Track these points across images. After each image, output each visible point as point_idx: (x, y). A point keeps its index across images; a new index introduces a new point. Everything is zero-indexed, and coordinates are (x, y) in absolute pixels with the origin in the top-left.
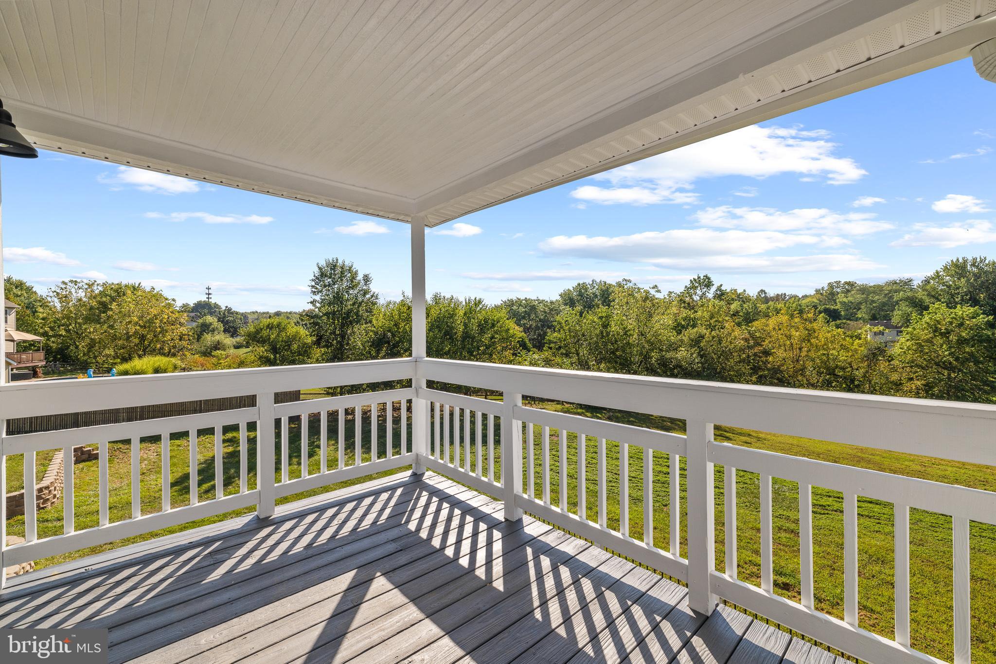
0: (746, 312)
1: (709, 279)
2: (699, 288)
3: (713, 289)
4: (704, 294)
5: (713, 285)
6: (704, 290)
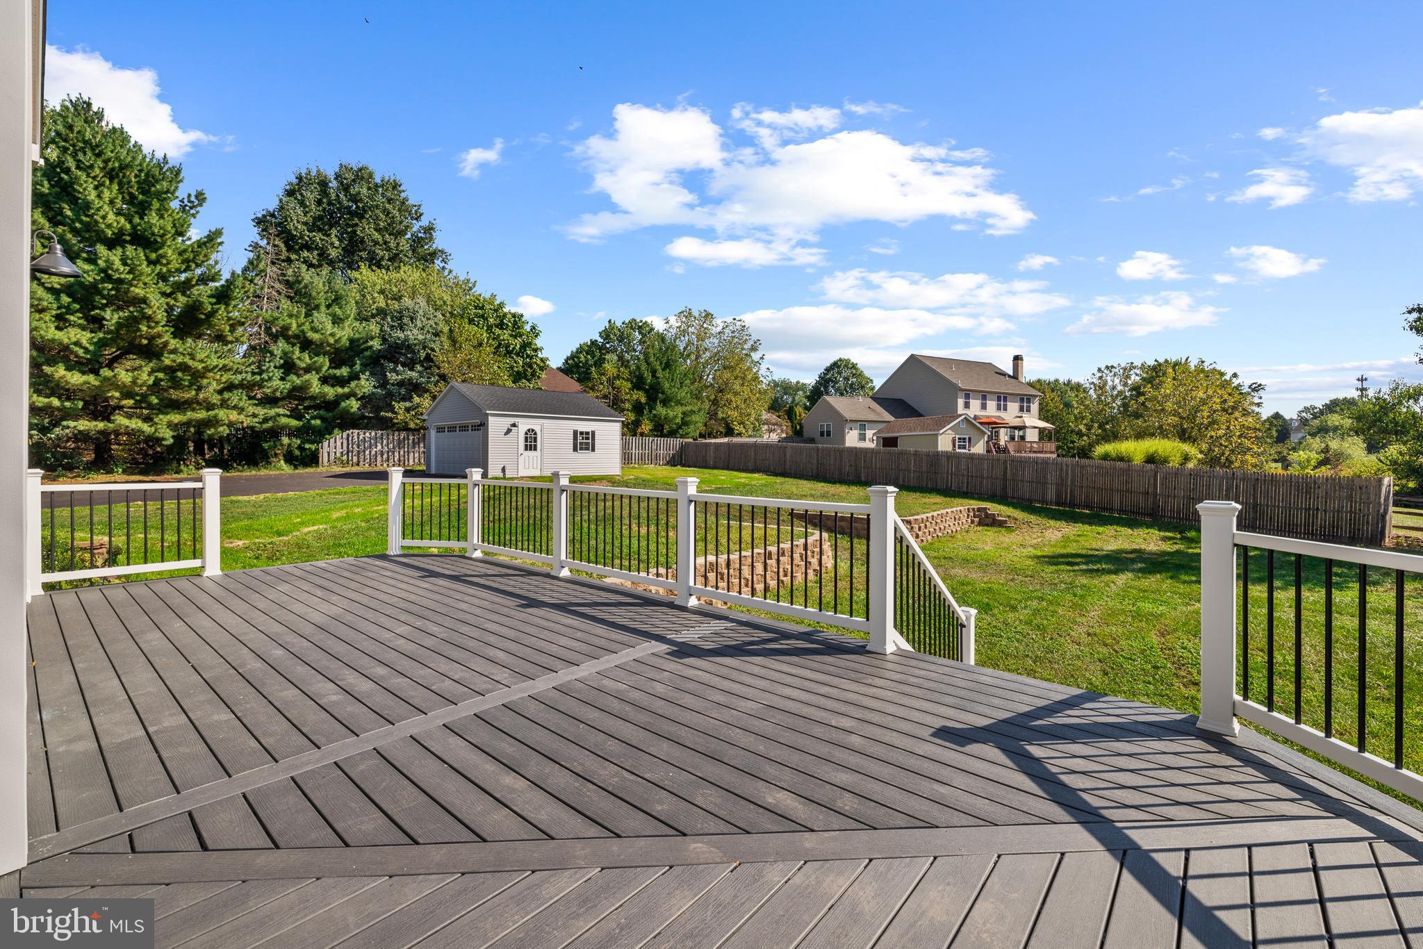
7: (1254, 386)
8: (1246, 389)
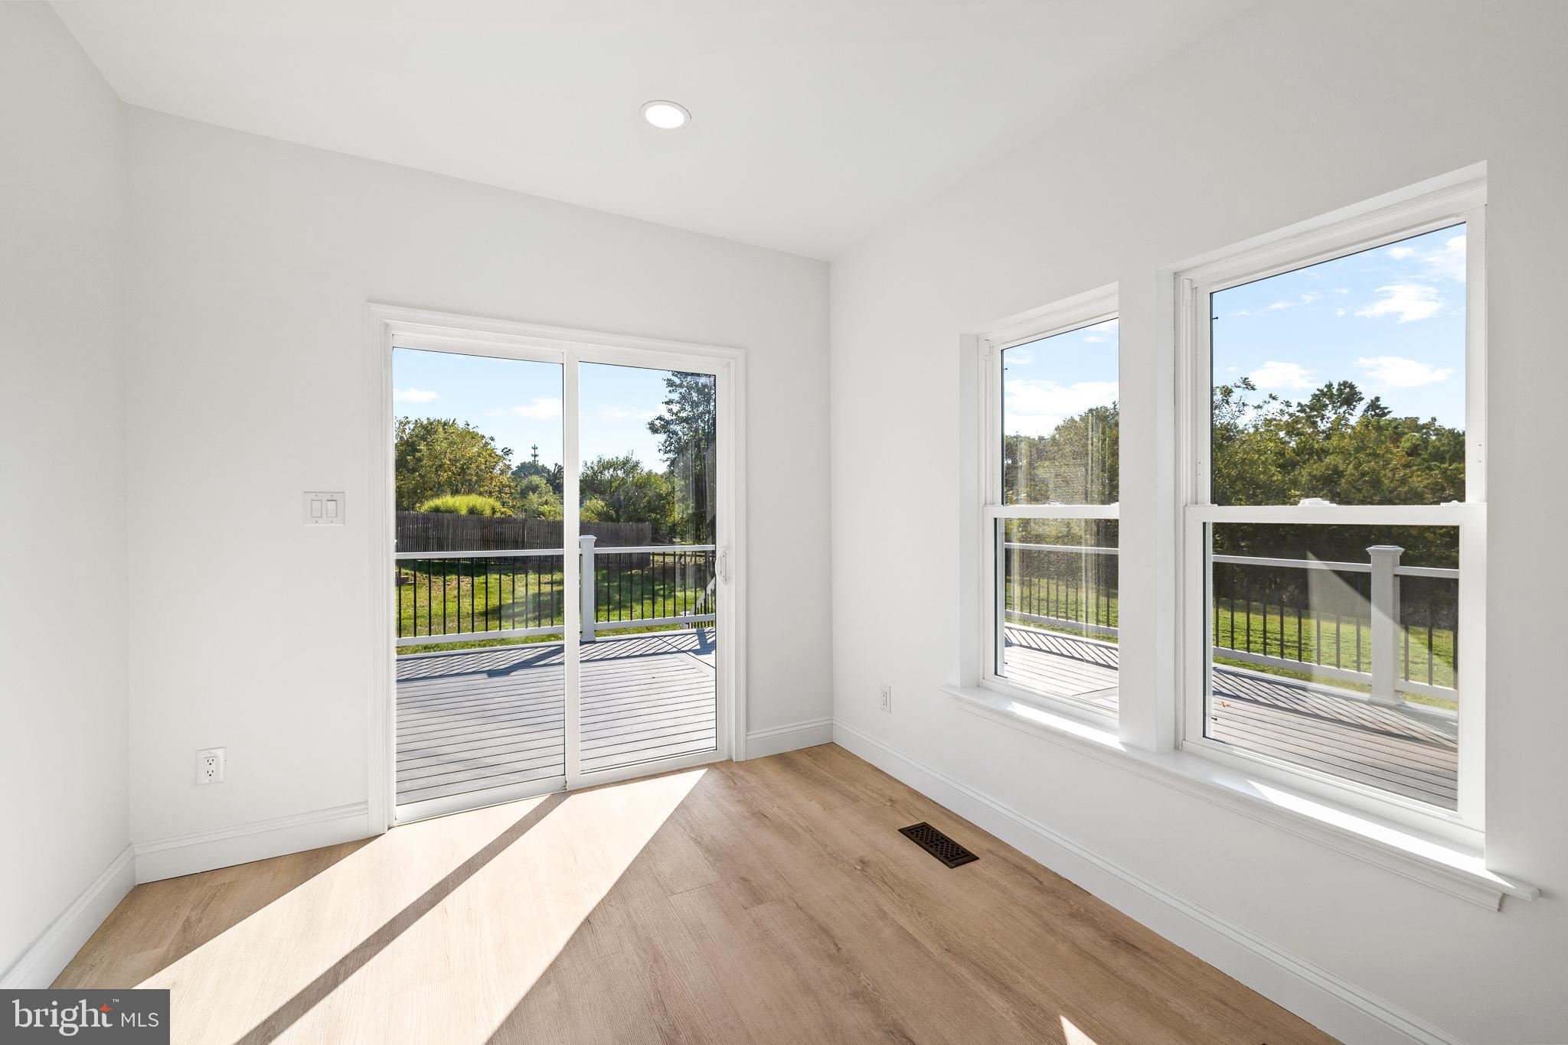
0: (1434, 451)
1: (1352, 387)
2: (1330, 407)
3: (1360, 408)
4: (1339, 419)
5: (1361, 399)
6: (1341, 410)
7: (505, 450)
8: (499, 452)
